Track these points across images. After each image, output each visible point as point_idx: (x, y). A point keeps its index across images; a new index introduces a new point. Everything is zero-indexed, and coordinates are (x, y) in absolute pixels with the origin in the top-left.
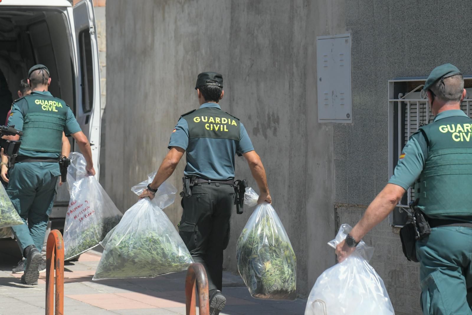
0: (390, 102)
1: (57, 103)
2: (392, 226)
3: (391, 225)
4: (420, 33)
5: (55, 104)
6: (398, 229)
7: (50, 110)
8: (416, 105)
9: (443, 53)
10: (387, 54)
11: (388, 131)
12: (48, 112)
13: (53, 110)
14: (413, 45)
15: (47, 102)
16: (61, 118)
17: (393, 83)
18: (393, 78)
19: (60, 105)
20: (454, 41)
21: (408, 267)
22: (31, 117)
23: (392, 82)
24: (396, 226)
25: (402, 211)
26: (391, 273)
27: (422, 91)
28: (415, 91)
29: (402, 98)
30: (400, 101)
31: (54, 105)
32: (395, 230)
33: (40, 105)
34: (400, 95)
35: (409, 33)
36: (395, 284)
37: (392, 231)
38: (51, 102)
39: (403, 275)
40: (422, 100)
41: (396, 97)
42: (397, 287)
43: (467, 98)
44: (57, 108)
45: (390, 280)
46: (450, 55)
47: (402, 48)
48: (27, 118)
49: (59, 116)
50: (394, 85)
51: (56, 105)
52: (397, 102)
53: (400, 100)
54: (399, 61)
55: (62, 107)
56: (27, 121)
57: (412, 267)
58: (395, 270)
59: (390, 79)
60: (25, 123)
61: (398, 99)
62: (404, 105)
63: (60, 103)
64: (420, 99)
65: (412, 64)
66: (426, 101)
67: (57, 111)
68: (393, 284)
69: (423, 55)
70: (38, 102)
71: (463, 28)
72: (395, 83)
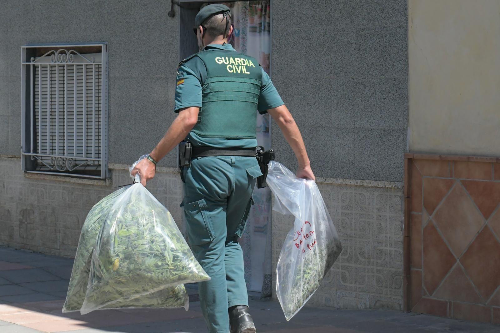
0: (23, 65)
1: (247, 60)
2: (25, 171)
3: (23, 171)
4: (50, 6)
5: (244, 62)
6: (29, 174)
7: (239, 72)
8: (47, 67)
9: (71, 24)
10: (19, 24)
11: (21, 90)
12: (236, 75)
13: (244, 73)
14: (43, 16)
15: (233, 60)
16: (255, 84)
17: (26, 49)
18: (26, 44)
19: (251, 64)
20: (81, 14)
21: (38, 206)
22: (212, 85)
23: (24, 48)
24: (28, 172)
25: (34, 159)
26: (22, 211)
27: (53, 56)
28: (46, 56)
29: (35, 61)
30: (32, 65)
31: (243, 64)
32: (26, 175)
33: (224, 66)
34: (32, 59)
35: (40, 6)
36: (26, 221)
37: (24, 176)
38: (239, 60)
39: (34, 213)
40: (52, 63)
41: (28, 60)
42: (28, 223)
43: (93, 62)
44: (248, 68)
45: (22, 218)
46: (77, 25)
47: (33, 18)
48: (206, 87)
49: (252, 81)
50: (26, 50)
51: (245, 64)
52: (30, 65)
53: (32, 63)
54: (31, 30)
55: (254, 67)
56: (208, 91)
57: (42, 206)
58: (26, 209)
59: (22, 45)
60: (205, 96)
61: (30, 62)
62: (35, 67)
63: (250, 61)
64: (51, 62)
65: (42, 33)
66: (56, 65)
67: (249, 73)
68: (24, 221)
69: (53, 24)
70: (220, 60)
71: (89, 3)
72: (27, 49)
